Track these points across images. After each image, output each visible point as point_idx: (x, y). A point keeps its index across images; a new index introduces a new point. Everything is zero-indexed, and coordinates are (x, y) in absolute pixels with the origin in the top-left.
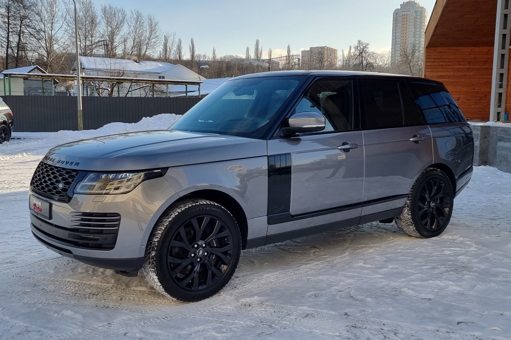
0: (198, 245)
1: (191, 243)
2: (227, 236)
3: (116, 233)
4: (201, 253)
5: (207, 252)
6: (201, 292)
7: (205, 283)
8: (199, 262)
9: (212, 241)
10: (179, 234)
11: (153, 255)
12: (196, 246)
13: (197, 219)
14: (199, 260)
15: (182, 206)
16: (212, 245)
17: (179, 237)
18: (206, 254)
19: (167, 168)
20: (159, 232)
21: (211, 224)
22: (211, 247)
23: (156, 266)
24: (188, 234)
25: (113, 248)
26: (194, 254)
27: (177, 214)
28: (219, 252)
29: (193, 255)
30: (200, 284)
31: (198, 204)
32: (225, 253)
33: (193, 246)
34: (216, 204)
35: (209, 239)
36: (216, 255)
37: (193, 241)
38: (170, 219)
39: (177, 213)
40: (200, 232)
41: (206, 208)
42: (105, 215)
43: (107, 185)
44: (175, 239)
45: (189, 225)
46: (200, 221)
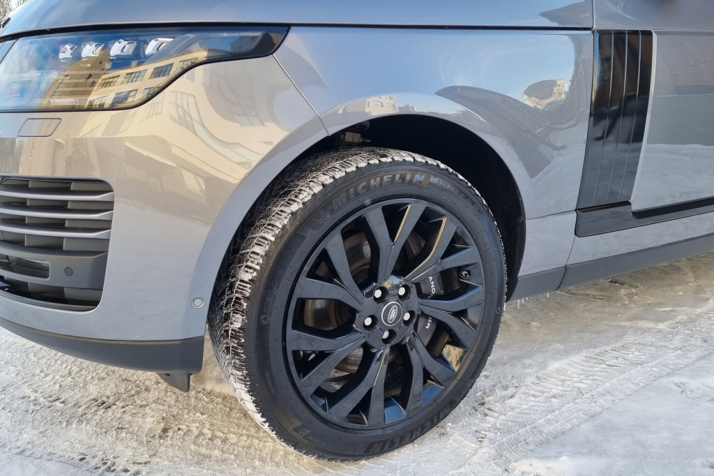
0: (384, 290)
1: (362, 286)
2: (467, 266)
3: (99, 253)
4: (393, 315)
5: (412, 313)
6: (389, 431)
7: (403, 400)
8: (386, 341)
9: (425, 279)
10: (324, 256)
11: (237, 325)
12: (378, 294)
13: (386, 210)
14: (386, 335)
15: (337, 164)
16: (424, 290)
17: (323, 269)
18: (407, 317)
19: (287, 27)
20: (257, 249)
21: (427, 227)
22: (421, 295)
23: (246, 364)
24: (353, 254)
25: (94, 303)
26: (373, 318)
27: (317, 189)
28: (443, 310)
29: (368, 322)
30: (387, 402)
31: (389, 160)
32: (461, 314)
33: (371, 294)
34: (442, 166)
35: (416, 275)
36: (433, 319)
37: (367, 277)
38: (295, 207)
39: (321, 188)
40: (390, 251)
41: (413, 176)
42: (63, 186)
43: (93, 84)
44: (311, 275)
45: (357, 229)
46: (393, 216)
